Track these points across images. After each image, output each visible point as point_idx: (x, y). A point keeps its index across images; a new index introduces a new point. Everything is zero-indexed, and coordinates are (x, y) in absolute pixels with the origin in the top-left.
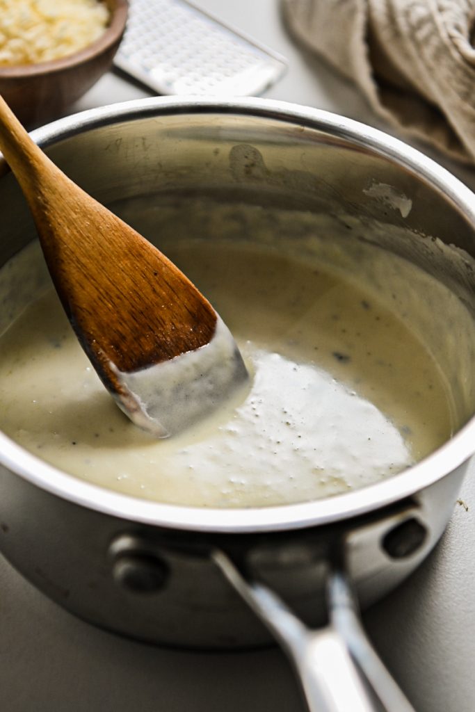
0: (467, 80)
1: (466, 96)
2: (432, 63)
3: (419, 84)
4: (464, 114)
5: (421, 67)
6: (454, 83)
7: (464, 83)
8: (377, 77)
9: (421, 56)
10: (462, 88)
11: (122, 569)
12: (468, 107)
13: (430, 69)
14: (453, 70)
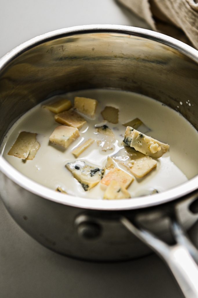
0: (193, 17)
1: (193, 24)
2: (178, 10)
3: (172, 20)
4: (193, 31)
5: (173, 12)
6: (188, 19)
7: (192, 19)
8: (154, 17)
9: (173, 7)
10: (191, 20)
11: (82, 230)
12: (194, 29)
13: (177, 13)
14: (187, 13)
